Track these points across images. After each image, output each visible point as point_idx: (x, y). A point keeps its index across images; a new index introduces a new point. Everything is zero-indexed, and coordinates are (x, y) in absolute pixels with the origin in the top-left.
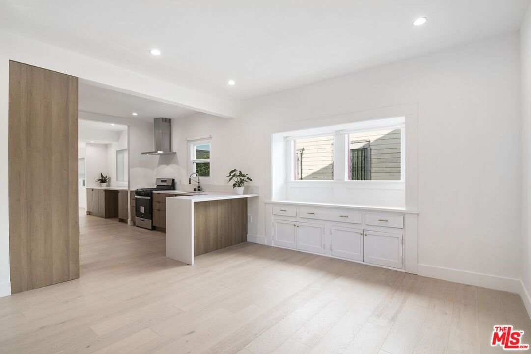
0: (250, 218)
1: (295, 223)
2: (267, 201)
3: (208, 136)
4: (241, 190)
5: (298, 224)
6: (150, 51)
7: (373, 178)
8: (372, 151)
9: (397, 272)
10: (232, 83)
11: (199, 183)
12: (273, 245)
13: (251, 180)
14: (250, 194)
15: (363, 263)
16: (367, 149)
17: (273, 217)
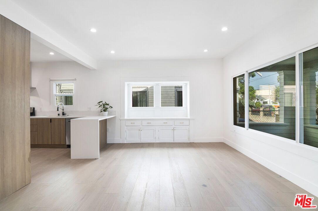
0: (109, 129)
1: (139, 129)
2: (121, 118)
3: (74, 78)
4: (107, 113)
5: (141, 129)
6: (90, 29)
7: (149, 106)
8: (149, 93)
9: (187, 143)
10: (113, 52)
11: (63, 110)
12: (125, 143)
13: (112, 107)
14: (112, 115)
15: (174, 142)
16: (146, 91)
17: (126, 127)
